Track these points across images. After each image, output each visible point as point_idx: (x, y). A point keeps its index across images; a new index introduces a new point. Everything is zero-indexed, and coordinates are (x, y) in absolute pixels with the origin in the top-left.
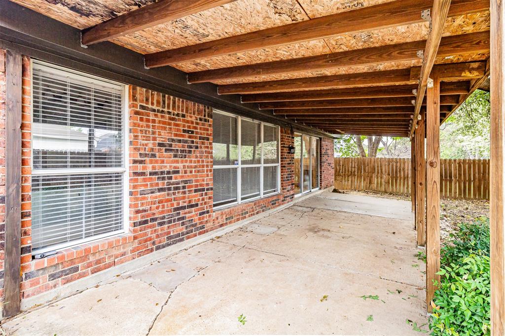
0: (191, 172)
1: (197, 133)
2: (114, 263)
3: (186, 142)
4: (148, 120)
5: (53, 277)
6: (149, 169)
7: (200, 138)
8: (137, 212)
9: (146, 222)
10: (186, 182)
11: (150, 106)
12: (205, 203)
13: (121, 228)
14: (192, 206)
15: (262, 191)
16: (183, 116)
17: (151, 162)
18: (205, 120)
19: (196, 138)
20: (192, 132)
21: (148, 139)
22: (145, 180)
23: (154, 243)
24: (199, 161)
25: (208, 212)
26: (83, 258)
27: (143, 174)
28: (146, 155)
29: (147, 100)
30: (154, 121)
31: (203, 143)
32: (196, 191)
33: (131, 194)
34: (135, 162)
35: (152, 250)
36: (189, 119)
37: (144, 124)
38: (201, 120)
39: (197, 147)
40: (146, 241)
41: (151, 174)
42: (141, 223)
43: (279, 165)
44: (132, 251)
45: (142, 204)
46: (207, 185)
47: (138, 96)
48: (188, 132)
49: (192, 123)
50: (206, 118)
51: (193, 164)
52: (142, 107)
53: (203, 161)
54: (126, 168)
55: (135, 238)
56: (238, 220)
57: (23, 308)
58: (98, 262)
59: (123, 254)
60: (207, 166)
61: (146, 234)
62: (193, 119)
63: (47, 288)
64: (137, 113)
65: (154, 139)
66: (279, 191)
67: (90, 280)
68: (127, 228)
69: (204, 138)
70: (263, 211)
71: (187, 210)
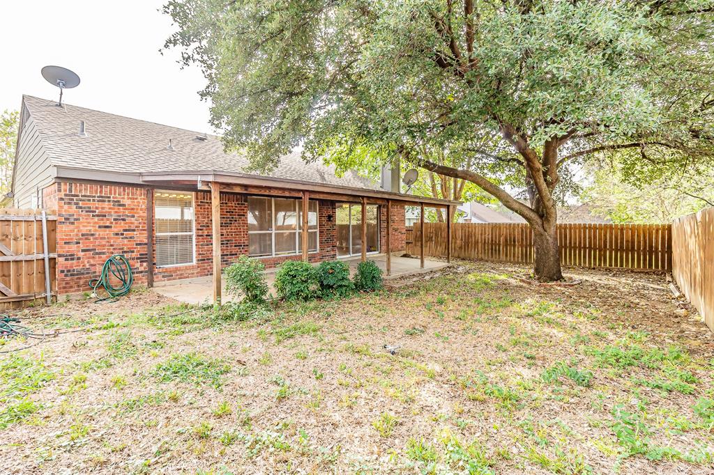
0: (232, 235)
1: (236, 212)
2: (188, 277)
3: (229, 218)
4: (204, 208)
5: (163, 277)
6: (206, 233)
7: (238, 215)
8: (200, 254)
9: (204, 260)
10: (228, 241)
11: (205, 201)
13: (192, 262)
14: (233, 255)
15: (297, 251)
16: (226, 203)
17: (206, 230)
18: (242, 204)
19: (235, 215)
20: (233, 212)
21: (204, 218)
22: (203, 239)
24: (237, 229)
26: (175, 271)
27: (202, 236)
28: (204, 226)
29: (204, 198)
30: (208, 208)
31: (240, 218)
32: (235, 246)
33: (196, 245)
34: (198, 229)
35: (207, 275)
36: (230, 205)
37: (202, 210)
38: (238, 204)
39: (236, 221)
40: (204, 269)
41: (206, 236)
42: (201, 260)
43: (318, 231)
44: (197, 273)
45: (202, 251)
46: (244, 243)
47: (199, 197)
48: (229, 212)
49: (232, 207)
50: (243, 202)
51: (233, 231)
52: (201, 202)
53: (240, 229)
54: (194, 233)
55: (198, 267)
57: (154, 286)
58: (181, 275)
59: (193, 274)
60: (244, 232)
61: (204, 266)
62: (233, 205)
63: (161, 280)
64: (198, 205)
65: (208, 218)
66: (318, 251)
67: (178, 281)
68: (195, 262)
69: (241, 215)
71: (229, 256)
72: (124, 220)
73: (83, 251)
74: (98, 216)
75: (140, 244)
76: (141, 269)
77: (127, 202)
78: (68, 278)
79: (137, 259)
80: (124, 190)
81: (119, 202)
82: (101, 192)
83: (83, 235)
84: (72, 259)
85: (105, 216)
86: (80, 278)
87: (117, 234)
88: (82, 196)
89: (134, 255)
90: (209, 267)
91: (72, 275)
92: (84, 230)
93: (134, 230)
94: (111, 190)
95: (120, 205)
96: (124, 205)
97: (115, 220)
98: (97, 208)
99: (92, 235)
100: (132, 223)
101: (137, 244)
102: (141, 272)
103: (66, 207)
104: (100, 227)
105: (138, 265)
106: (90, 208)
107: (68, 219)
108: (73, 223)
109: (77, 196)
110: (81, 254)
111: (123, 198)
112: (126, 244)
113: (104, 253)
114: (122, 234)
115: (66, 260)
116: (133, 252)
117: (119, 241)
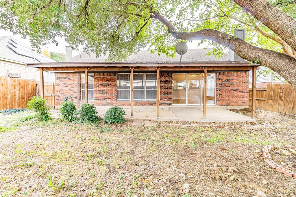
0: (108, 90)
1: (110, 81)
3: (107, 83)
6: (98, 89)
7: (111, 82)
9: (97, 100)
10: (107, 93)
11: (98, 77)
12: (113, 99)
14: (109, 99)
16: (106, 77)
18: (113, 77)
19: (110, 82)
20: (109, 81)
21: (97, 83)
22: (97, 92)
23: (99, 104)
24: (111, 88)
25: (114, 101)
28: (97, 87)
30: (99, 79)
31: (112, 83)
32: (110, 95)
33: (94, 94)
34: (95, 88)
35: (98, 106)
36: (108, 78)
37: (97, 80)
38: (112, 77)
39: (110, 84)
41: (98, 90)
42: (96, 100)
43: (159, 89)
46: (114, 94)
48: (107, 81)
51: (109, 88)
52: (96, 77)
53: (112, 88)
55: (95, 102)
56: (127, 106)
62: (109, 78)
64: (95, 79)
65: (99, 83)
68: (94, 100)
69: (113, 82)
70: (143, 106)
71: (107, 99)
72: (71, 84)
73: (61, 94)
74: (64, 83)
75: (76, 93)
76: (76, 101)
77: (72, 78)
78: (57, 102)
79: (75, 97)
80: (71, 75)
81: (70, 78)
82: (65, 76)
83: (61, 89)
84: (58, 96)
85: (66, 83)
86: (60, 102)
87: (69, 89)
88: (61, 77)
89: (74, 96)
90: (99, 103)
91: (58, 101)
92: (61, 88)
93: (74, 88)
94: (67, 75)
95: (70, 80)
96: (71, 80)
97: (69, 84)
98: (64, 81)
99: (63, 89)
100: (73, 85)
101: (75, 93)
102: (76, 102)
103: (57, 81)
104: (65, 87)
105: (75, 100)
106: (62, 81)
107: (57, 84)
108: (58, 86)
109: (59, 77)
110: (60, 95)
111: (71, 77)
112: (72, 92)
113: (66, 95)
114: (71, 89)
115: (57, 96)
116: (73, 95)
117: (70, 91)
